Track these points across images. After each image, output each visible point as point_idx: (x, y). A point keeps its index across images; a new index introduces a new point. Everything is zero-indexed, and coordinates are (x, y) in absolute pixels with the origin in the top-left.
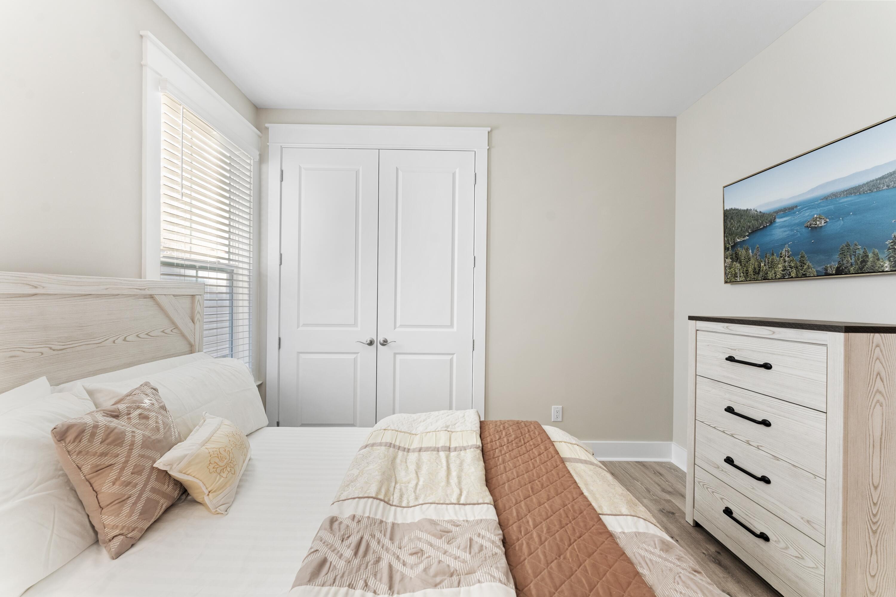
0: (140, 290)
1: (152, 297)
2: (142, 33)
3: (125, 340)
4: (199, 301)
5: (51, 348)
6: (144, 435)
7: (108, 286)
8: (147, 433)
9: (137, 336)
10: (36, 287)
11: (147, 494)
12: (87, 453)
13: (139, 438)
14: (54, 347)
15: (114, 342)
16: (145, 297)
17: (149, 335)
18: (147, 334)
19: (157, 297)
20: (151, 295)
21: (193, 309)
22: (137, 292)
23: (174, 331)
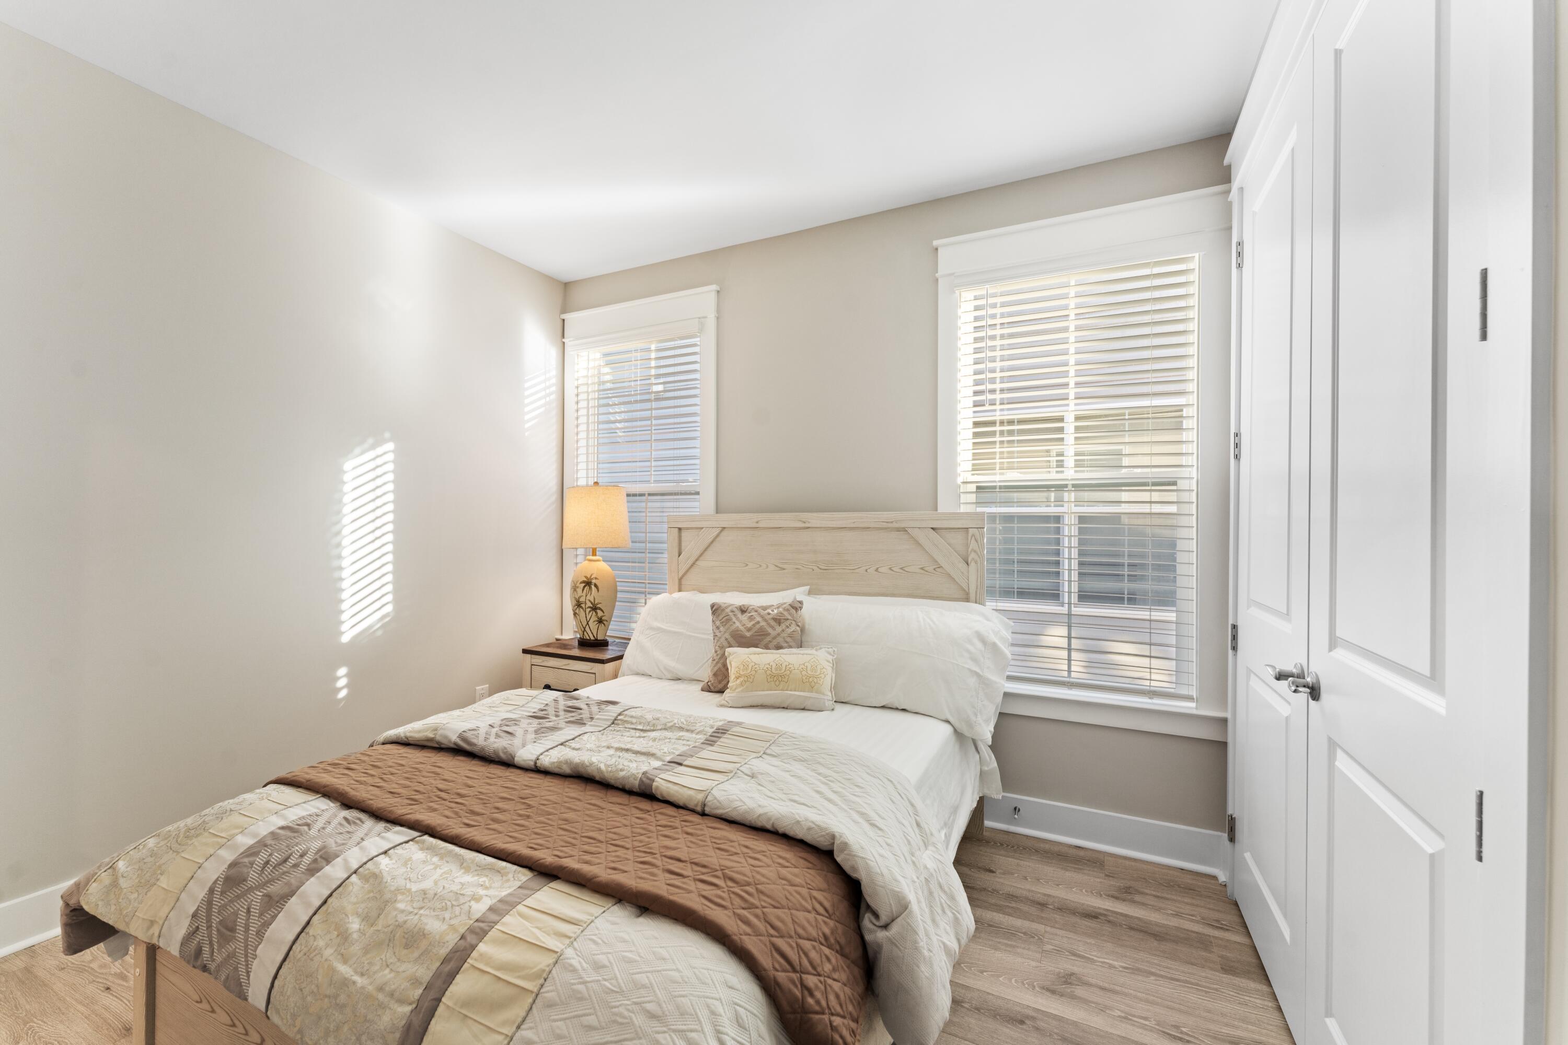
0: (887, 522)
1: (904, 530)
2: (934, 246)
3: (877, 570)
4: (973, 535)
5: (818, 567)
6: (738, 627)
7: (855, 520)
8: (742, 628)
9: (890, 569)
10: (805, 523)
12: (715, 622)
13: (734, 628)
14: (820, 567)
16: (898, 530)
17: (904, 570)
18: (901, 568)
19: (909, 530)
20: (904, 528)
21: (967, 546)
22: (885, 525)
23: (938, 570)
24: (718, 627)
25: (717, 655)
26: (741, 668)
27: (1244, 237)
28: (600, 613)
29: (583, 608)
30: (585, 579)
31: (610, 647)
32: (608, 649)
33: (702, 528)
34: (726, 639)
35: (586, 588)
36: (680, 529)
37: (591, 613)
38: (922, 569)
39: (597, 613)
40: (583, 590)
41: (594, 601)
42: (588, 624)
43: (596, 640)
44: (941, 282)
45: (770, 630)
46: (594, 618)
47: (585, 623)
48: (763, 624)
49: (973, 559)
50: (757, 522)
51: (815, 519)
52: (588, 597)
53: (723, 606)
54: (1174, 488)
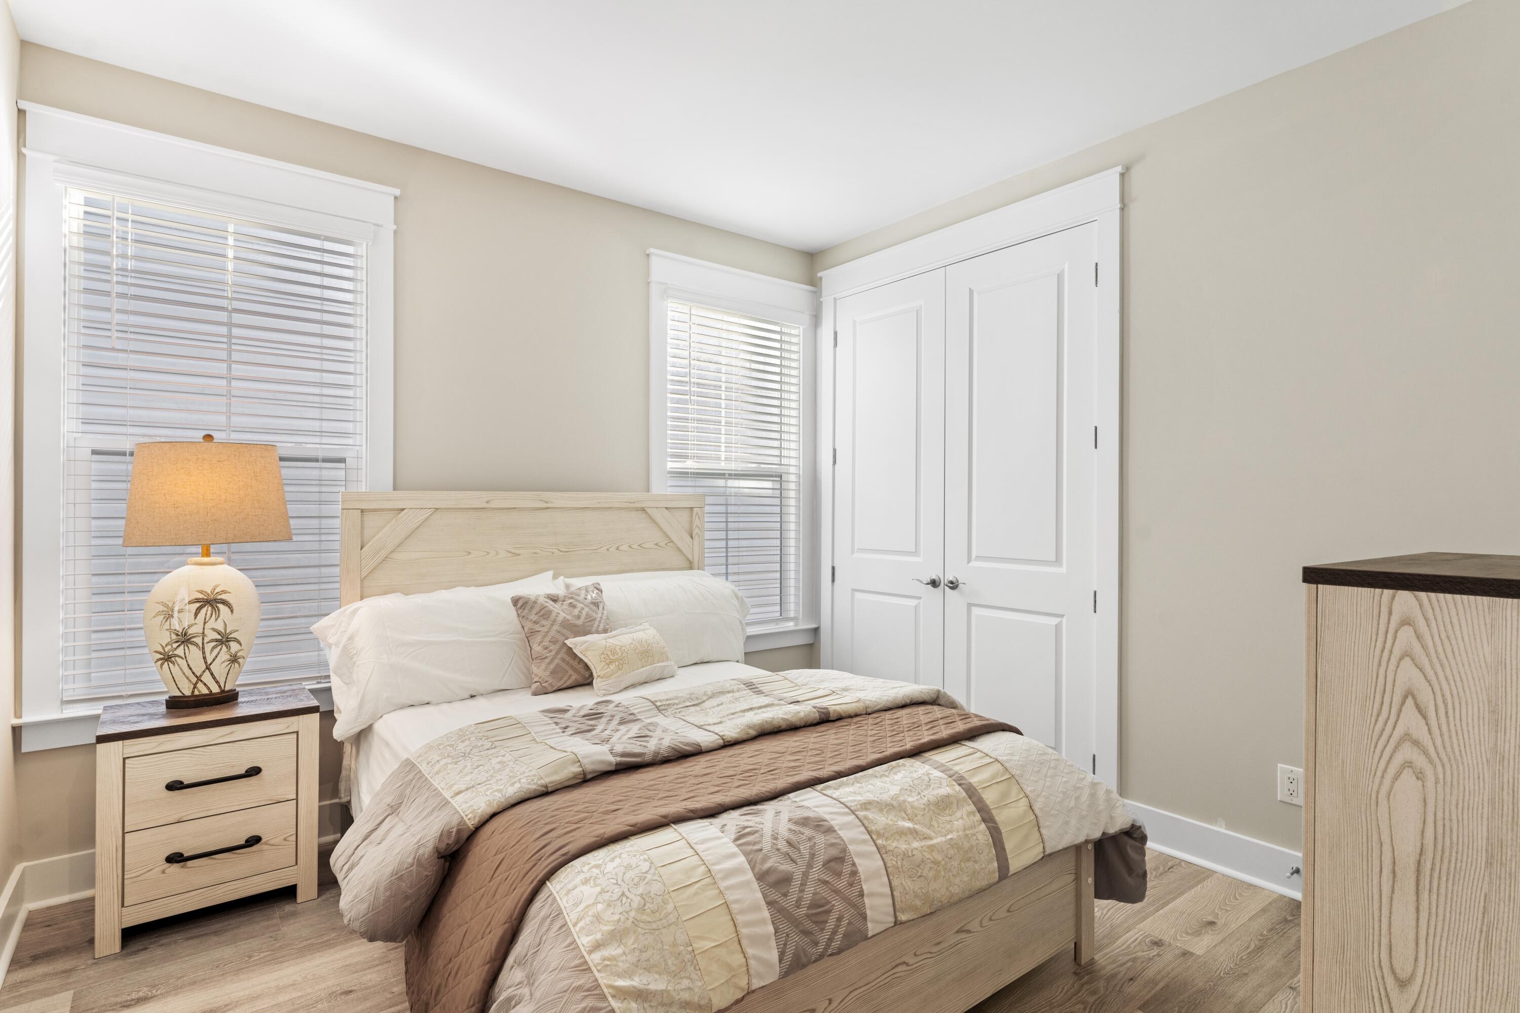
1: (643, 510)
2: (647, 252)
3: (617, 549)
4: (697, 514)
5: (559, 550)
6: (565, 618)
8: (569, 617)
9: (630, 546)
10: (547, 502)
11: (556, 661)
12: (527, 618)
13: (560, 619)
14: (561, 549)
15: (608, 550)
16: (637, 509)
17: (642, 547)
18: (639, 545)
19: (648, 510)
20: (643, 508)
21: (691, 522)
22: (628, 505)
23: (668, 544)
24: (536, 622)
25: (550, 651)
26: (609, 653)
27: (838, 329)
28: (234, 646)
29: (196, 645)
30: (201, 596)
31: (240, 700)
32: (237, 704)
33: (403, 509)
35: (203, 611)
36: (362, 511)
37: (216, 651)
38: (656, 544)
39: (229, 648)
40: (196, 615)
41: (226, 630)
42: (208, 668)
43: (223, 691)
44: (652, 286)
45: (594, 614)
46: (224, 656)
47: (199, 667)
48: (586, 609)
49: (697, 534)
50: (488, 502)
51: (559, 499)
52: (212, 624)
53: (533, 598)
54: (778, 479)
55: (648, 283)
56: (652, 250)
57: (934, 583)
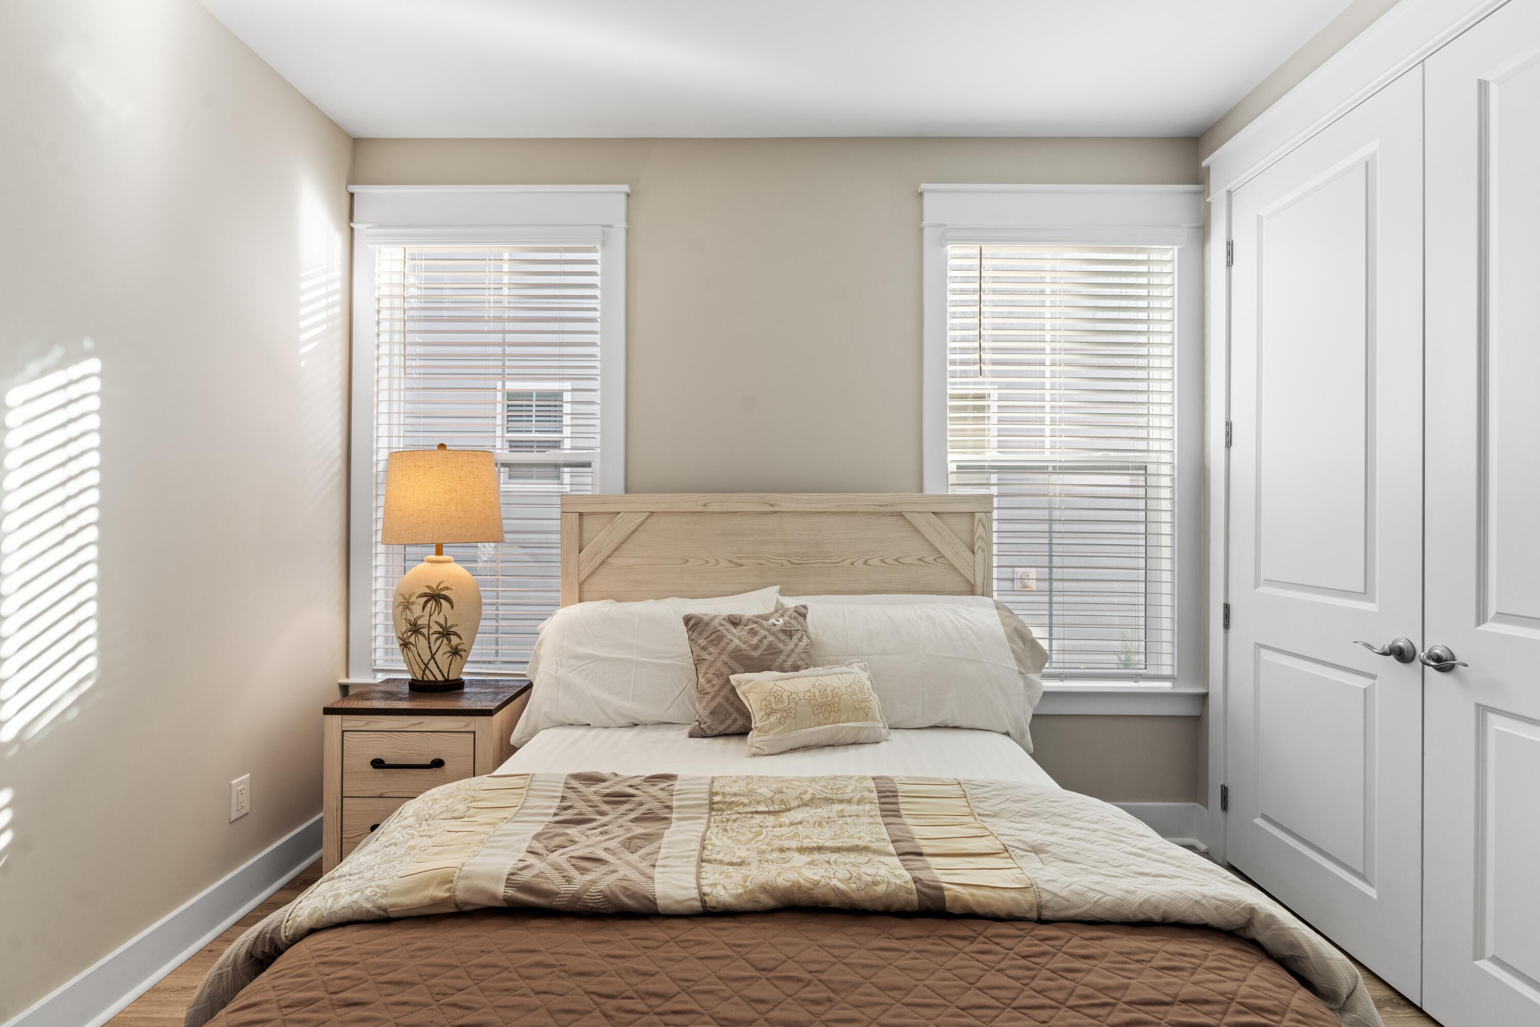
0: (881, 506)
1: (900, 515)
2: (919, 190)
3: (865, 563)
4: (980, 520)
5: (789, 561)
6: (739, 646)
7: (840, 503)
8: (743, 646)
9: (882, 561)
10: (773, 506)
13: (731, 647)
14: (792, 561)
15: (852, 564)
16: (892, 514)
17: (899, 562)
18: (895, 560)
19: (907, 515)
20: (900, 512)
21: (973, 532)
22: (877, 509)
23: (939, 560)
24: (704, 649)
25: (713, 686)
26: (773, 700)
27: (1234, 237)
28: (455, 640)
29: (423, 635)
30: (428, 591)
31: (466, 690)
32: (463, 693)
33: (620, 513)
34: (725, 663)
35: (430, 603)
36: (581, 514)
37: (439, 642)
38: (920, 559)
39: (449, 641)
40: (424, 608)
41: (446, 624)
42: (433, 657)
43: (447, 680)
44: (927, 232)
45: (781, 646)
46: (445, 648)
47: (426, 656)
48: (771, 638)
49: (980, 547)
50: (704, 505)
51: (786, 502)
52: (435, 617)
53: (706, 619)
54: (1143, 472)
55: (922, 230)
56: (923, 186)
57: (1402, 655)
